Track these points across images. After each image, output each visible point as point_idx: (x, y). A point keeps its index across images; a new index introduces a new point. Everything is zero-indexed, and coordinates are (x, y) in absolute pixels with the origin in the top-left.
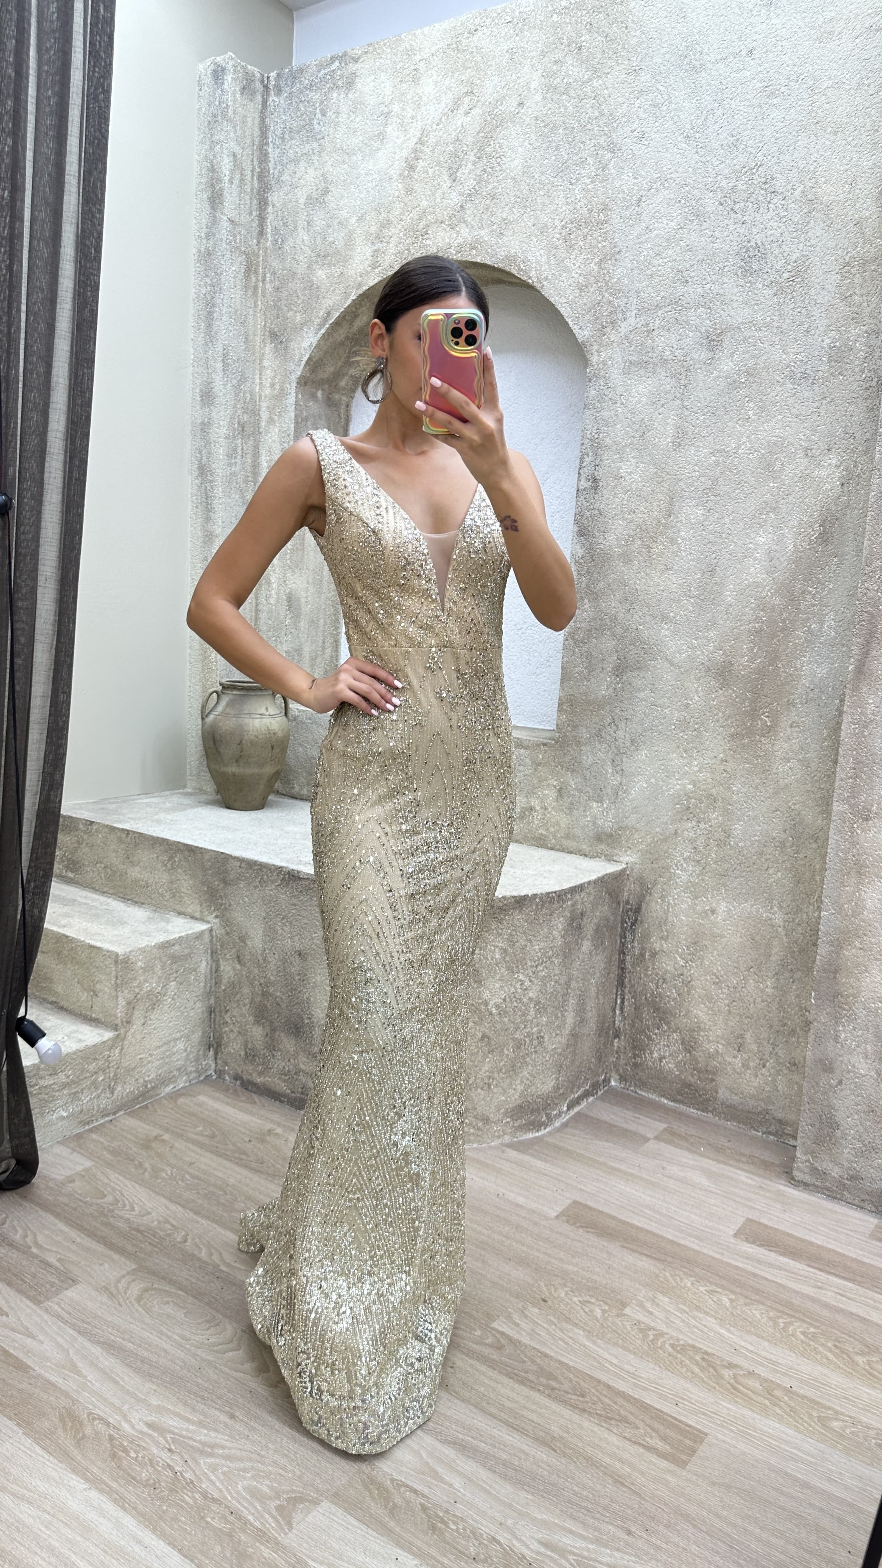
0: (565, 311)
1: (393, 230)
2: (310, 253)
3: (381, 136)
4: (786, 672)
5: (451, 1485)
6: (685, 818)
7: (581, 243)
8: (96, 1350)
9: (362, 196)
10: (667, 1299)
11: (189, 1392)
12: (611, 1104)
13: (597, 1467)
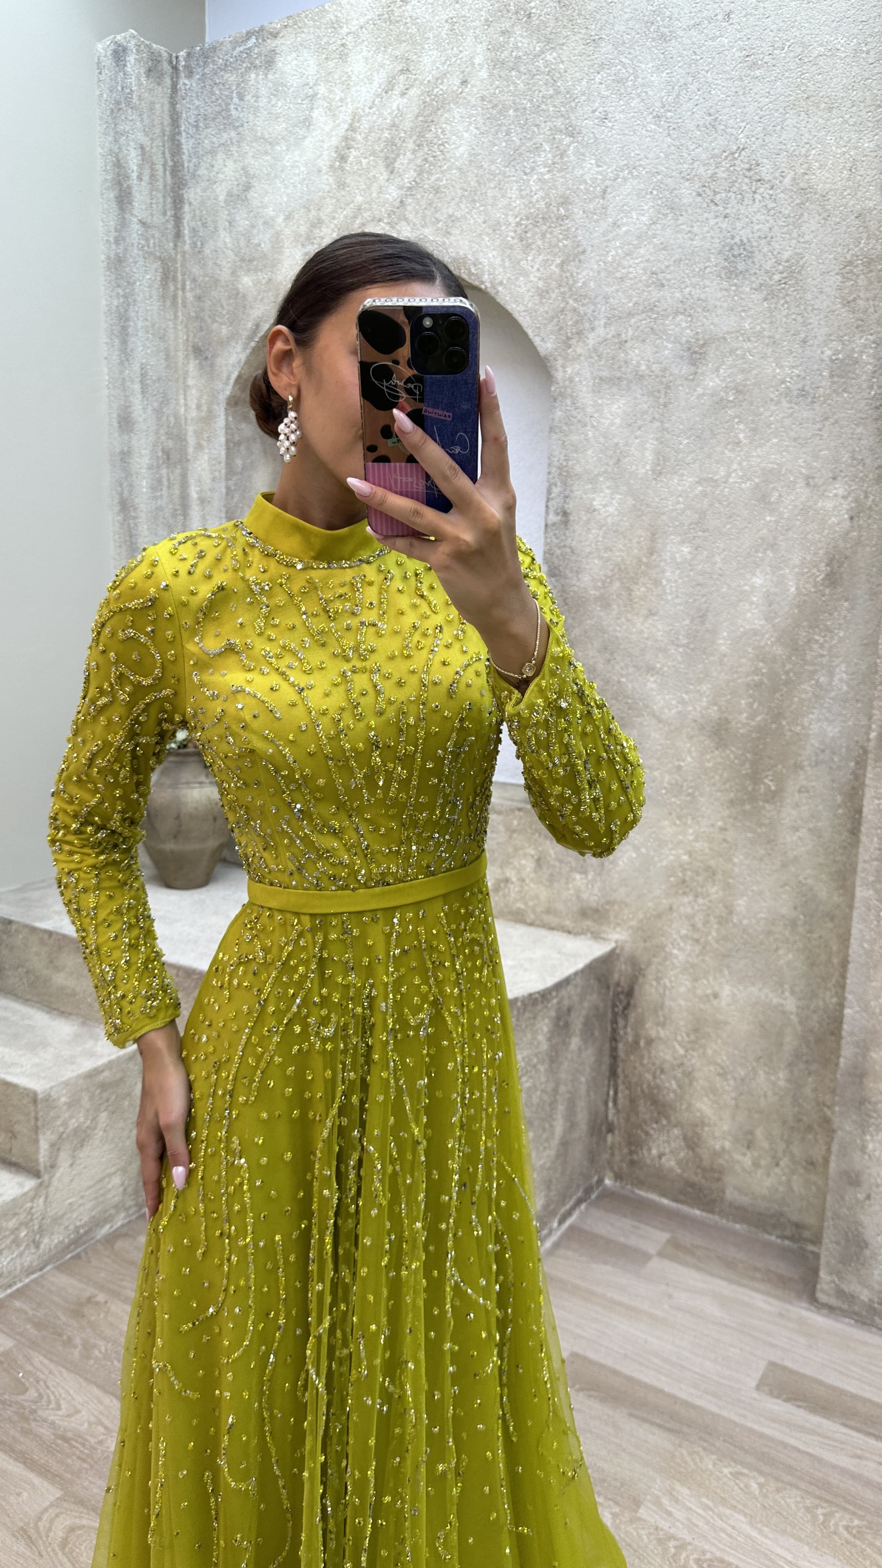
0: (524, 321)
2: (233, 257)
3: (307, 123)
4: (790, 730)
6: (681, 892)
7: (539, 243)
9: (289, 191)
10: (687, 1491)
12: (604, 1209)
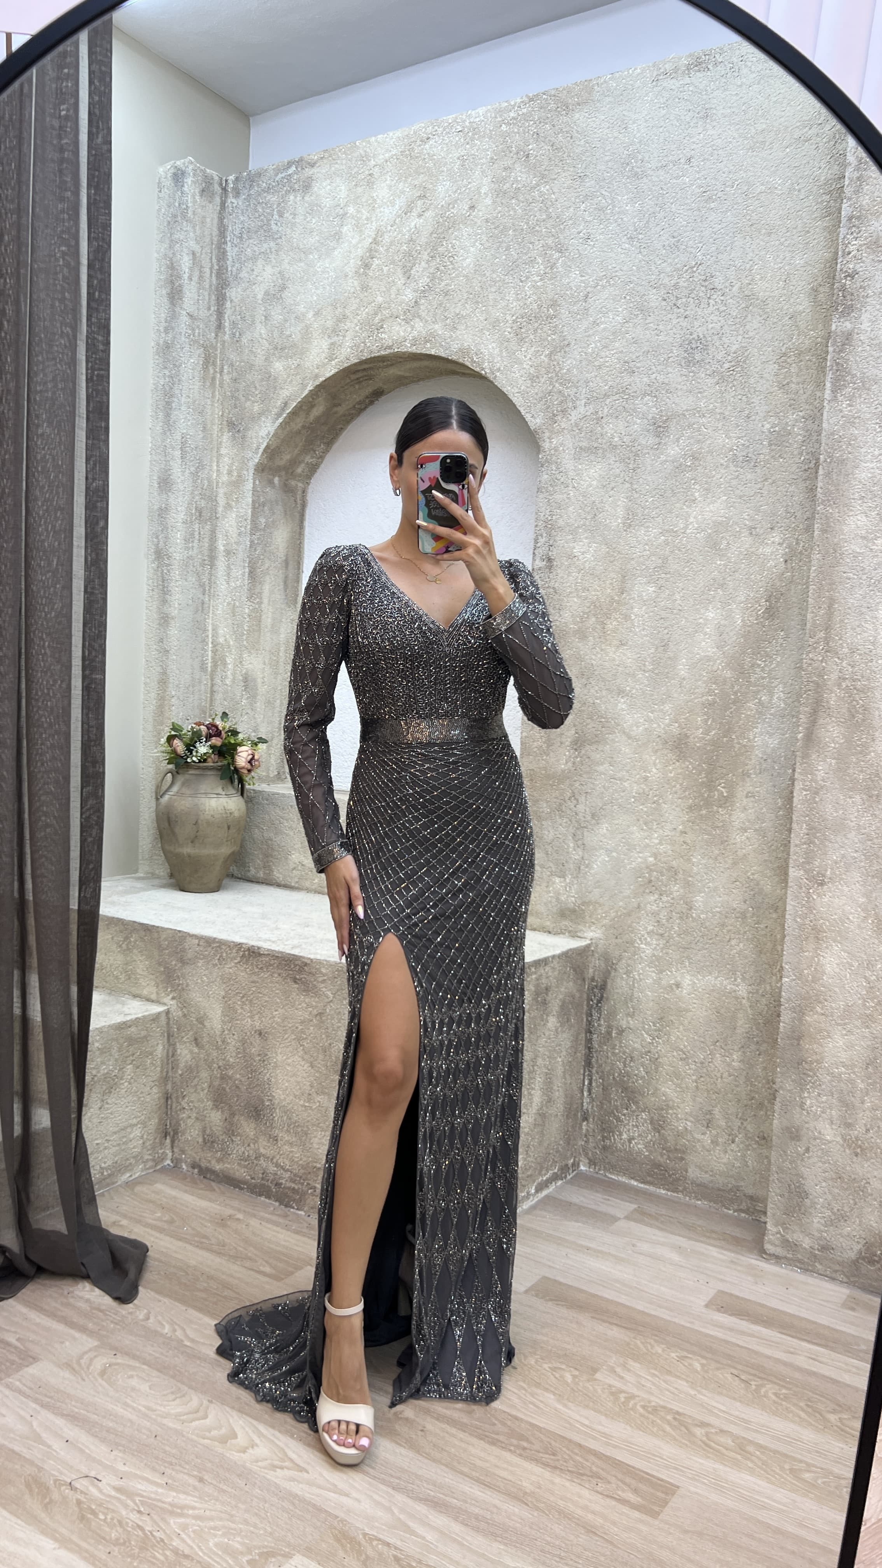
0: (517, 400)
1: (348, 324)
2: (267, 345)
3: (337, 236)
4: (739, 743)
5: (424, 1538)
6: (647, 891)
7: (532, 337)
8: (60, 1422)
9: (319, 292)
10: (639, 1365)
11: (157, 1458)
12: (579, 1186)
13: (569, 1519)
